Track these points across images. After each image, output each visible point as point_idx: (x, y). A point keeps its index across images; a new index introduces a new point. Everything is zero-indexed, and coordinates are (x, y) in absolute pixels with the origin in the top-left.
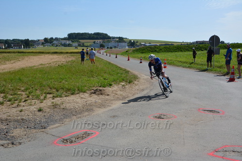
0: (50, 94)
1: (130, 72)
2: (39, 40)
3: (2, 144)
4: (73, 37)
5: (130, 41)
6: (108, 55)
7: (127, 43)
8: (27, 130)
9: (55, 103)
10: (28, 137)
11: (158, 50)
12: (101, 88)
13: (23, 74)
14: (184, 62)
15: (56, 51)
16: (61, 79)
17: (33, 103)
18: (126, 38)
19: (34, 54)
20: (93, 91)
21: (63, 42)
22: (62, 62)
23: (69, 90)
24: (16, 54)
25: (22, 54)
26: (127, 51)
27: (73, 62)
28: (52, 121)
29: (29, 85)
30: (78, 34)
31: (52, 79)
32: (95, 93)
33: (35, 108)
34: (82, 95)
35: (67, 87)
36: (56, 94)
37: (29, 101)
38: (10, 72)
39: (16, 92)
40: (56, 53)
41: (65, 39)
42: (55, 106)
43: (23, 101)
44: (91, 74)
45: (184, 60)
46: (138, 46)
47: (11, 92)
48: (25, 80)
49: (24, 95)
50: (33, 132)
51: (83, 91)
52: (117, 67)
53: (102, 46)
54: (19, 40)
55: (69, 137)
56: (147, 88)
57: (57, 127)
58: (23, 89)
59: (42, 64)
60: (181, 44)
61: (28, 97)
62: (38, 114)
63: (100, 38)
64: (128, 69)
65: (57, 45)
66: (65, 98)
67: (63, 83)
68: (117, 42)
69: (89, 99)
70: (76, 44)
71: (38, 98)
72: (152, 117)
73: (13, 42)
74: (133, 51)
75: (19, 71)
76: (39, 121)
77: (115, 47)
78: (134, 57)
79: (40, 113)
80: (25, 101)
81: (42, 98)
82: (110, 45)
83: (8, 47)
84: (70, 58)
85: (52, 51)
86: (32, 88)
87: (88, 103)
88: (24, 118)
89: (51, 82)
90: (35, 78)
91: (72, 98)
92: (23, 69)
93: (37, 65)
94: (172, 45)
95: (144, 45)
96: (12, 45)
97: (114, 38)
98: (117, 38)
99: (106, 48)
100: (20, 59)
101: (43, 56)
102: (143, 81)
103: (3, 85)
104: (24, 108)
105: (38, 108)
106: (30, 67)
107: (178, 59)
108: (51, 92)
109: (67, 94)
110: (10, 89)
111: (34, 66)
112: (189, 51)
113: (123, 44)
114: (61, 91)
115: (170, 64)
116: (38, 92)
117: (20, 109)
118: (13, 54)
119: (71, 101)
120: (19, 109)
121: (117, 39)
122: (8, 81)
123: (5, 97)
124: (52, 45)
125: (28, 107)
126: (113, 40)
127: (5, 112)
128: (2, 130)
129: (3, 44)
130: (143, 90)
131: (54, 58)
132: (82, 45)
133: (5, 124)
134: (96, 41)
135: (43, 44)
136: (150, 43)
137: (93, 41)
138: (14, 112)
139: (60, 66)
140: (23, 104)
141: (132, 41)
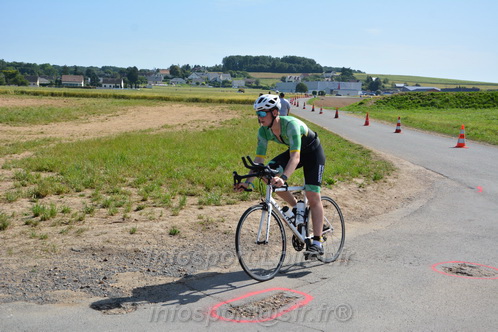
0: (193, 195)
1: (374, 154)
2: (158, 70)
4: (234, 65)
5: (369, 78)
6: (317, 110)
7: (360, 84)
8: (148, 276)
9: (205, 218)
11: (439, 101)
13: (128, 148)
15: (197, 96)
16: (213, 161)
17: (156, 216)
18: (359, 72)
19: (149, 102)
21: (212, 76)
22: (210, 124)
24: (110, 100)
25: (122, 100)
26: (361, 103)
27: (236, 123)
29: (144, 173)
30: (247, 59)
31: (192, 160)
33: (162, 226)
35: (229, 181)
36: (205, 196)
37: (147, 210)
38: (99, 140)
39: (117, 187)
40: (196, 100)
41: (216, 69)
43: (135, 208)
47: (106, 187)
48: (134, 160)
49: (135, 195)
52: (340, 140)
53: (301, 89)
54: (115, 69)
55: (243, 303)
56: (419, 195)
57: (213, 275)
58: (131, 180)
59: (166, 126)
61: (143, 200)
62: (169, 242)
63: (298, 68)
64: (368, 146)
65: (198, 84)
66: (227, 207)
67: (220, 172)
68: (338, 79)
70: (240, 82)
71: (165, 203)
72: (441, 270)
73: (102, 72)
74: (377, 103)
75: (119, 138)
77: (332, 92)
78: (380, 118)
79: (174, 239)
80: (138, 210)
81: (175, 203)
82: (320, 86)
83: (92, 84)
84: (227, 113)
85: (188, 96)
86: (151, 179)
88: (140, 248)
89: (192, 168)
90: (156, 156)
91: (243, 208)
92: (127, 135)
93: (155, 126)
94: (474, 90)
95: (403, 89)
96: (101, 80)
97: (329, 70)
98: (337, 70)
99: (310, 92)
100: (119, 113)
101: (167, 107)
102: (408, 178)
103: (89, 171)
104: (138, 226)
105: (169, 227)
106: (141, 131)
107: (494, 127)
108: (194, 191)
109: (229, 199)
110: (103, 180)
111: (150, 130)
113: (352, 85)
114: (215, 193)
115: (474, 138)
116: (165, 191)
117: (130, 226)
118: (102, 100)
120: (128, 227)
121: (338, 74)
122: (97, 160)
123: (94, 197)
124: (187, 83)
125: (146, 224)
126: (328, 74)
127: (99, 232)
128: (94, 271)
129: (82, 77)
130: (410, 199)
131: (192, 114)
132: (254, 84)
133: (100, 259)
134: (288, 76)
135: (166, 78)
136: (417, 85)
137: (281, 75)
138: (116, 232)
139: (209, 133)
140: (134, 215)
141: (374, 79)
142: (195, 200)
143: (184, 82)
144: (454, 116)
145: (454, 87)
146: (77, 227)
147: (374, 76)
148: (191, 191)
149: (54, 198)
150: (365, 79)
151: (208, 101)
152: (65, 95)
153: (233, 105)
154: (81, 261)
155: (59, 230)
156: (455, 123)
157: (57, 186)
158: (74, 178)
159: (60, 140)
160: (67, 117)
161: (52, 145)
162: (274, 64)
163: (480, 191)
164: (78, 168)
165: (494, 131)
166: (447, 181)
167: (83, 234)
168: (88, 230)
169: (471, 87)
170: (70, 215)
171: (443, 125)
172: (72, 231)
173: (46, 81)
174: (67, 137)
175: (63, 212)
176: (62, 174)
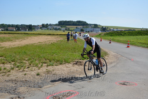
0: (45, 63)
1: (102, 50)
2: (38, 25)
3: (12, 97)
4: (62, 24)
5: (103, 27)
7: (100, 29)
8: (29, 88)
9: (48, 70)
10: (29, 93)
11: (123, 34)
12: (81, 61)
13: (27, 49)
14: (144, 44)
16: (53, 53)
17: (33, 69)
18: (100, 25)
19: (35, 35)
20: (75, 62)
21: (55, 27)
22: (53, 41)
23: (58, 61)
24: (23, 35)
25: (27, 35)
26: (100, 35)
27: (61, 41)
28: (46, 83)
29: (31, 57)
30: (65, 21)
31: (46, 52)
32: (76, 64)
33: (35, 73)
34: (67, 65)
35: (57, 58)
36: (49, 63)
37: (31, 68)
38: (18, 47)
39: (22, 61)
40: (50, 34)
41: (56, 25)
42: (48, 72)
43: (27, 67)
44: (74, 50)
45: (143, 41)
46: (108, 31)
48: (29, 53)
49: (27, 63)
50: (33, 90)
51: (68, 62)
53: (82, 30)
54: (25, 25)
56: (114, 62)
57: (49, 87)
58: (27, 59)
59: (40, 42)
60: (141, 30)
61: (30, 65)
62: (36, 78)
63: (81, 24)
65: (51, 29)
66: (55, 66)
67: (54, 56)
68: (93, 28)
69: (72, 68)
70: (63, 29)
71: (37, 66)
72: (118, 84)
73: (21, 26)
74: (104, 34)
75: (25, 46)
76: (37, 82)
77: (91, 31)
78: (105, 39)
79: (38, 77)
80: (28, 68)
81: (40, 66)
82: (88, 30)
83: (17, 30)
84: (59, 38)
85: (47, 33)
86: (33, 59)
87: (71, 70)
88: (27, 79)
89: (46, 55)
90: (35, 52)
91: (60, 67)
92: (27, 45)
93: (36, 42)
94: (134, 30)
95: (113, 30)
96: (21, 29)
97: (91, 25)
98: (93, 25)
99: (85, 32)
100: (25, 38)
101: (40, 37)
102: (112, 57)
103: (14, 56)
104: (27, 73)
105: (37, 73)
106: (32, 44)
107: (139, 41)
108: (46, 62)
109: (56, 64)
110: (18, 59)
111: (35, 44)
112: (147, 35)
113: (97, 29)
114: (53, 62)
115: (132, 45)
116: (37, 62)
117: (24, 73)
118: (21, 35)
119: (60, 69)
122: (17, 53)
123: (15, 64)
124: (47, 29)
125: (30, 72)
126: (90, 26)
127: (14, 75)
128: (12, 87)
129: (15, 28)
130: (111, 63)
131: (48, 38)
132: (68, 29)
133: (14, 83)
134: (78, 27)
135: (41, 28)
136: (117, 29)
137: (76, 26)
138: (20, 75)
139: (53, 44)
140: (26, 70)
141: (104, 27)
142: (46, 64)
143: (46, 29)
144: (127, 38)
145: (128, 29)
146: (8, 74)
147: (104, 26)
148: (45, 62)
149: (2, 65)
150: (101, 27)
151: (53, 35)
152: (9, 33)
153: (61, 36)
154: (8, 84)
155: (2, 75)
156: (127, 40)
157: (3, 61)
158: (9, 59)
159: (6, 47)
160: (9, 40)
161: (3, 49)
162: (74, 23)
163: (132, 60)
164: (11, 56)
165: (139, 42)
166: (123, 57)
167: (9, 76)
168: (11, 74)
169: (133, 29)
170: (6, 70)
171: (124, 41)
172: (6, 75)
173: (3, 29)
174: (8, 46)
175: (4, 69)
176: (5, 57)
